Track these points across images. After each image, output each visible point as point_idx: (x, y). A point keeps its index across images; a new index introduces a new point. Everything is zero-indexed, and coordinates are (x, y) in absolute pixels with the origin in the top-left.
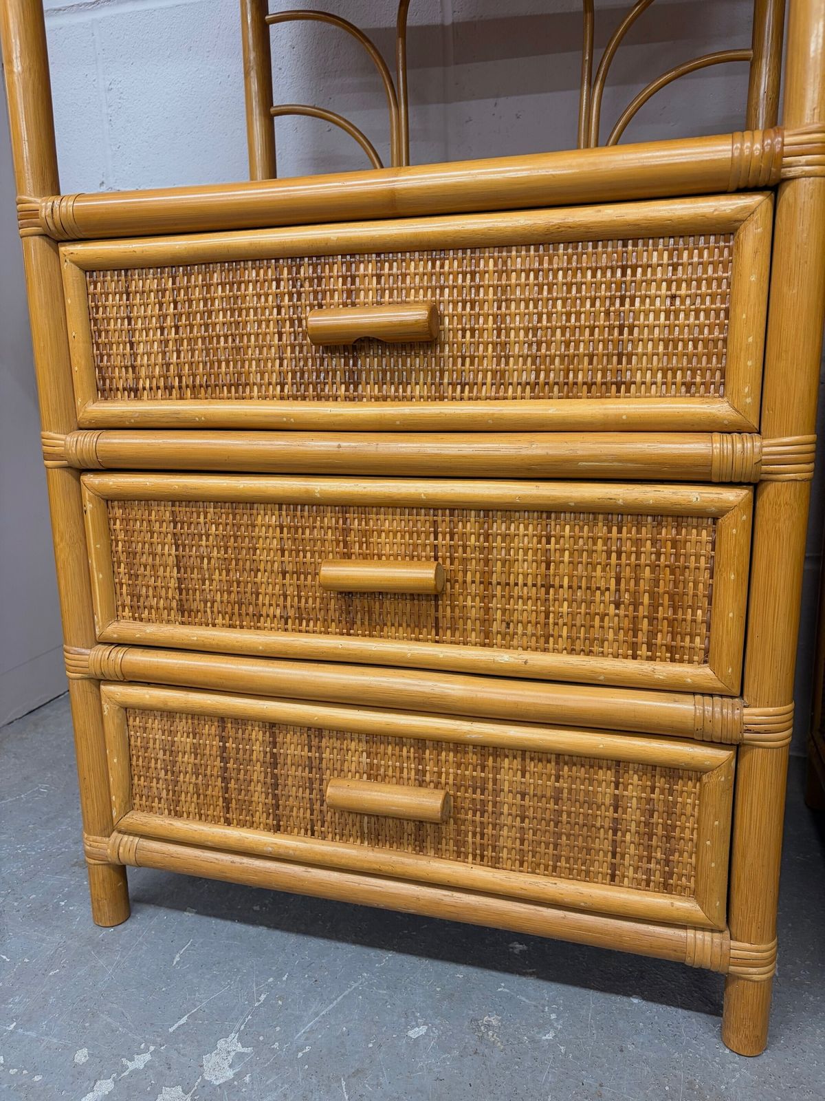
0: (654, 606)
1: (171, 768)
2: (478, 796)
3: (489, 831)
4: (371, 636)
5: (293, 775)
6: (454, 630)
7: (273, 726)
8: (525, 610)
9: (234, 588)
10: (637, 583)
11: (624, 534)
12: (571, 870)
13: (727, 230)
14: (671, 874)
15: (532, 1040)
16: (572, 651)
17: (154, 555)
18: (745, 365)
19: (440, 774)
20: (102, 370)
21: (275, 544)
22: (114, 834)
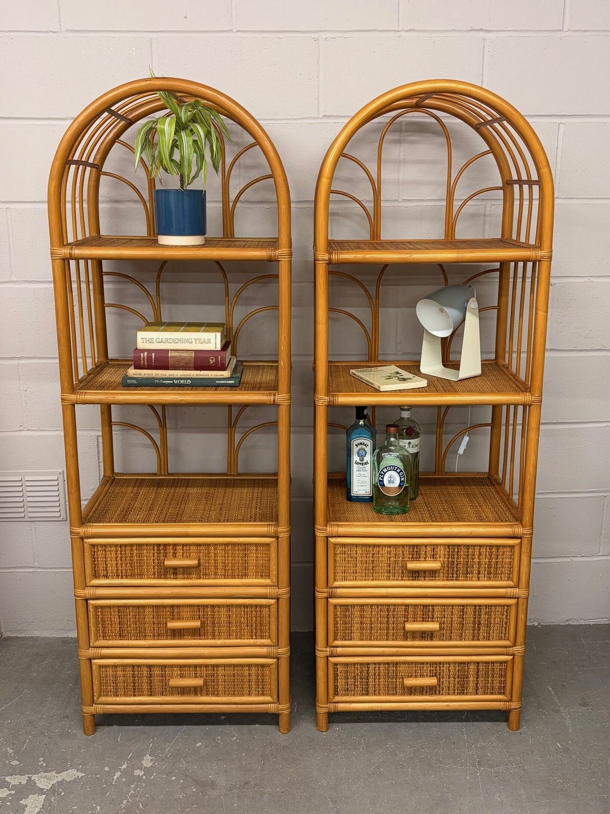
0: (256, 626)
1: (115, 682)
2: (212, 678)
3: (216, 687)
4: (180, 639)
5: (156, 679)
6: (204, 635)
7: (150, 667)
8: (224, 629)
9: (138, 629)
10: (252, 621)
11: (248, 610)
12: (238, 694)
13: (268, 545)
14: (264, 691)
15: (230, 740)
16: (236, 638)
17: (111, 621)
18: (274, 572)
19: (201, 674)
20: (95, 571)
21: (151, 616)
22: (94, 705)
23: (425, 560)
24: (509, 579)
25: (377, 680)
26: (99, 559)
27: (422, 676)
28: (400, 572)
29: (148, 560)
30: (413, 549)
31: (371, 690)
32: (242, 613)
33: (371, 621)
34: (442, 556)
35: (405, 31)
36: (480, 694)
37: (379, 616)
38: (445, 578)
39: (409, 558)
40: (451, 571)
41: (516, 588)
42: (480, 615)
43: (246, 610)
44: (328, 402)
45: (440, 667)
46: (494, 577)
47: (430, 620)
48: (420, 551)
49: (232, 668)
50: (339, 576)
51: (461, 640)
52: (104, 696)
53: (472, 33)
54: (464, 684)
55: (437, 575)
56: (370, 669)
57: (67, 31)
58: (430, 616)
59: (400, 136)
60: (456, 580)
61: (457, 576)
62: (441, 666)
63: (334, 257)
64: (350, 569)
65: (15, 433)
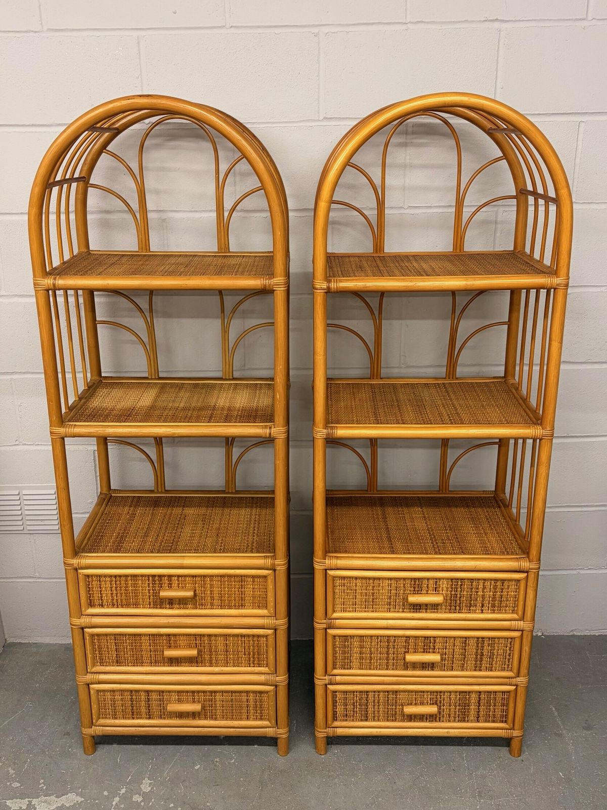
0: (254, 655)
1: (114, 705)
2: (210, 703)
3: (214, 711)
4: (178, 666)
5: (154, 704)
6: (202, 663)
7: (148, 692)
8: (221, 657)
9: (135, 656)
10: (249, 650)
11: (245, 639)
12: (236, 718)
13: (265, 577)
14: (262, 716)
15: (228, 763)
16: (234, 666)
17: (108, 648)
18: (271, 604)
19: (199, 699)
20: (90, 600)
21: (148, 644)
22: (93, 727)
23: (427, 593)
24: (513, 612)
25: (376, 707)
26: (94, 589)
27: (422, 704)
28: (401, 604)
29: (143, 590)
30: (415, 582)
31: (370, 716)
32: (240, 642)
33: (371, 651)
34: (445, 589)
35: (412, 23)
36: (482, 722)
37: (379, 646)
38: (447, 611)
39: (410, 591)
40: (454, 604)
41: (521, 621)
42: (483, 647)
43: (243, 639)
44: (326, 435)
45: (441, 696)
46: (498, 610)
47: (431, 650)
48: (422, 584)
49: (230, 694)
50: (338, 607)
51: (463, 670)
52: (103, 718)
53: (487, 24)
54: (465, 712)
55: (439, 607)
56: (370, 696)
57: (49, 30)
58: (432, 647)
59: (406, 139)
60: (459, 612)
61: (460, 609)
62: (442, 694)
63: (333, 285)
64: (350, 601)
65: (11, 447)
